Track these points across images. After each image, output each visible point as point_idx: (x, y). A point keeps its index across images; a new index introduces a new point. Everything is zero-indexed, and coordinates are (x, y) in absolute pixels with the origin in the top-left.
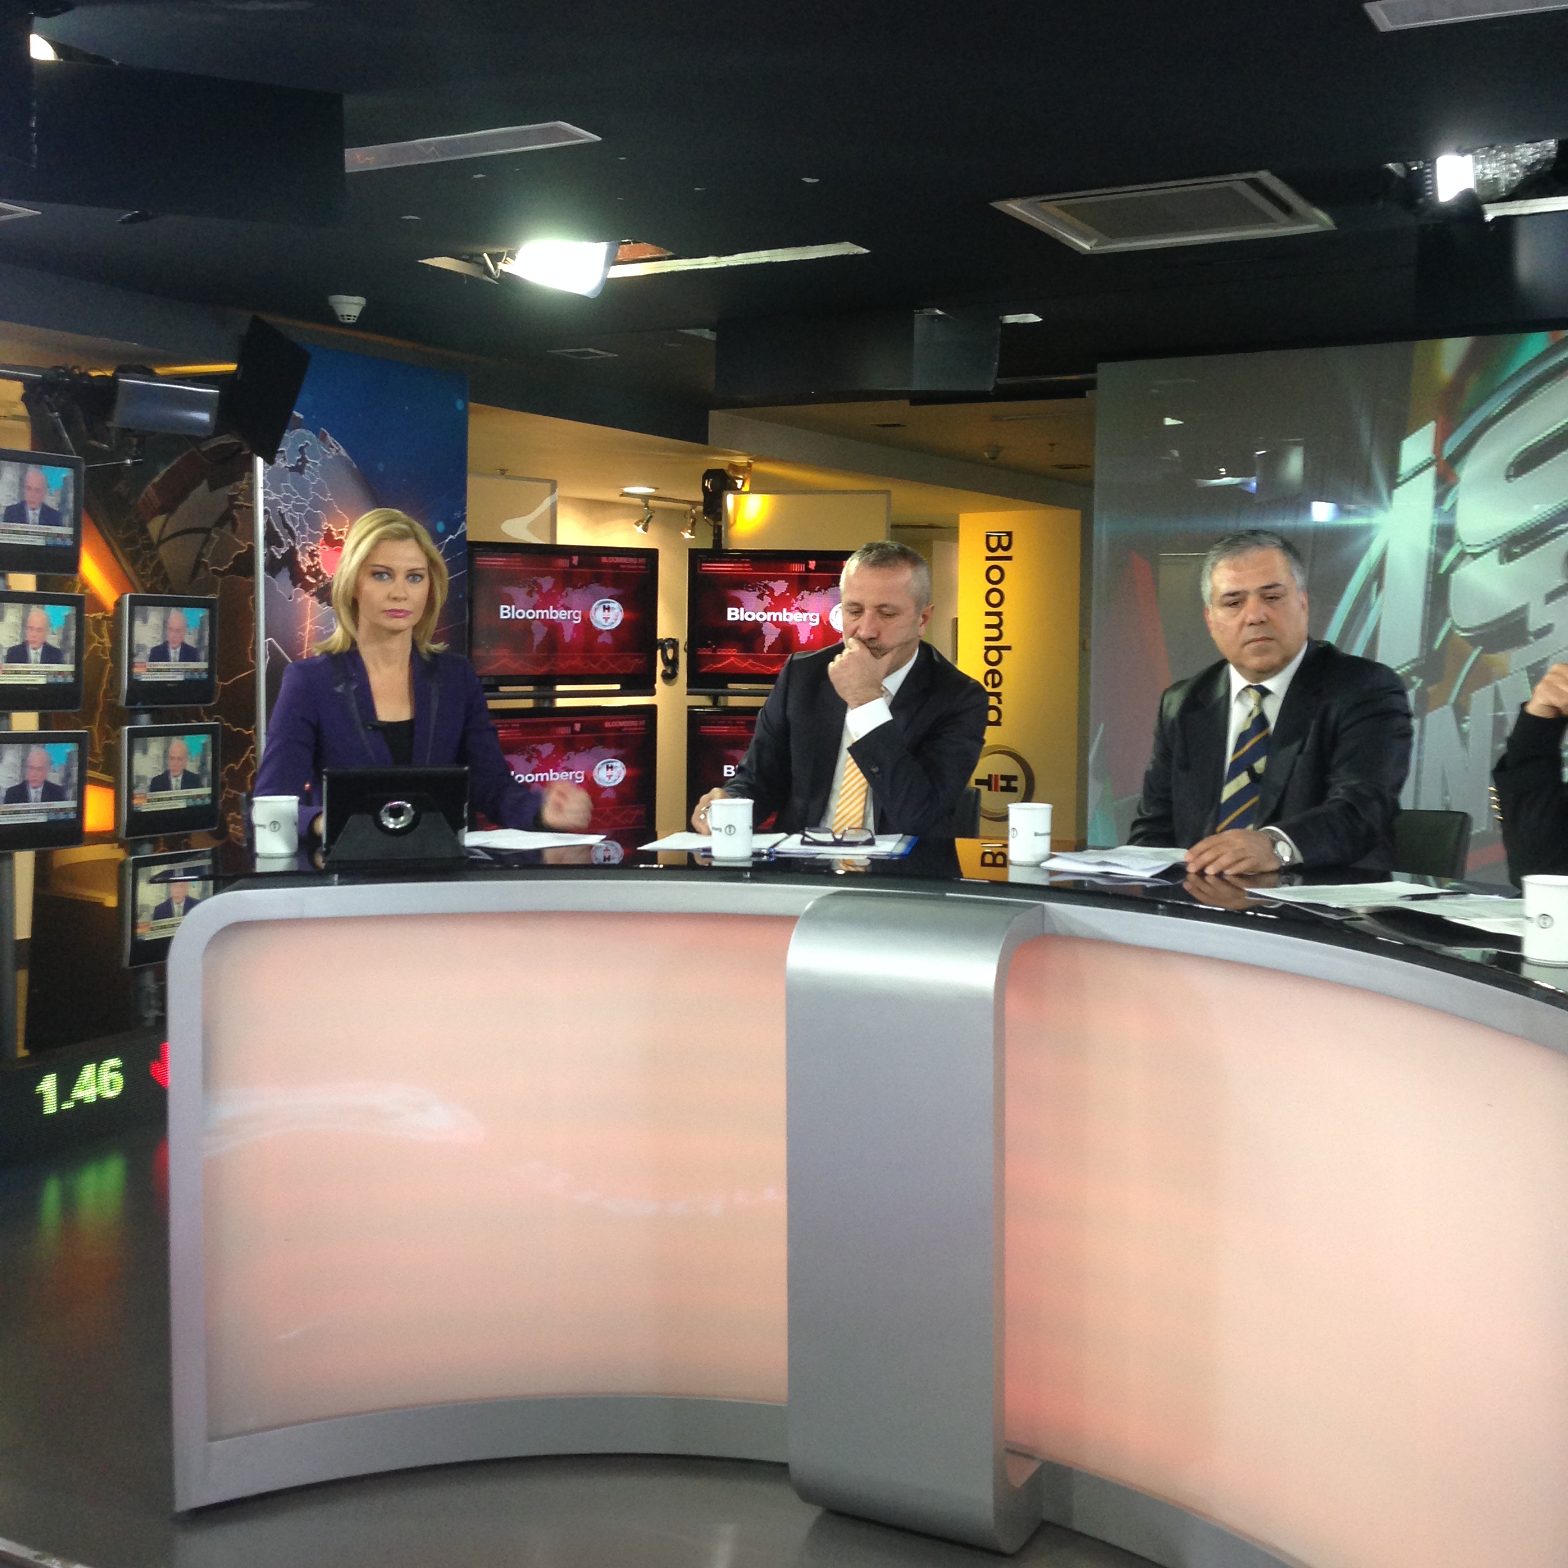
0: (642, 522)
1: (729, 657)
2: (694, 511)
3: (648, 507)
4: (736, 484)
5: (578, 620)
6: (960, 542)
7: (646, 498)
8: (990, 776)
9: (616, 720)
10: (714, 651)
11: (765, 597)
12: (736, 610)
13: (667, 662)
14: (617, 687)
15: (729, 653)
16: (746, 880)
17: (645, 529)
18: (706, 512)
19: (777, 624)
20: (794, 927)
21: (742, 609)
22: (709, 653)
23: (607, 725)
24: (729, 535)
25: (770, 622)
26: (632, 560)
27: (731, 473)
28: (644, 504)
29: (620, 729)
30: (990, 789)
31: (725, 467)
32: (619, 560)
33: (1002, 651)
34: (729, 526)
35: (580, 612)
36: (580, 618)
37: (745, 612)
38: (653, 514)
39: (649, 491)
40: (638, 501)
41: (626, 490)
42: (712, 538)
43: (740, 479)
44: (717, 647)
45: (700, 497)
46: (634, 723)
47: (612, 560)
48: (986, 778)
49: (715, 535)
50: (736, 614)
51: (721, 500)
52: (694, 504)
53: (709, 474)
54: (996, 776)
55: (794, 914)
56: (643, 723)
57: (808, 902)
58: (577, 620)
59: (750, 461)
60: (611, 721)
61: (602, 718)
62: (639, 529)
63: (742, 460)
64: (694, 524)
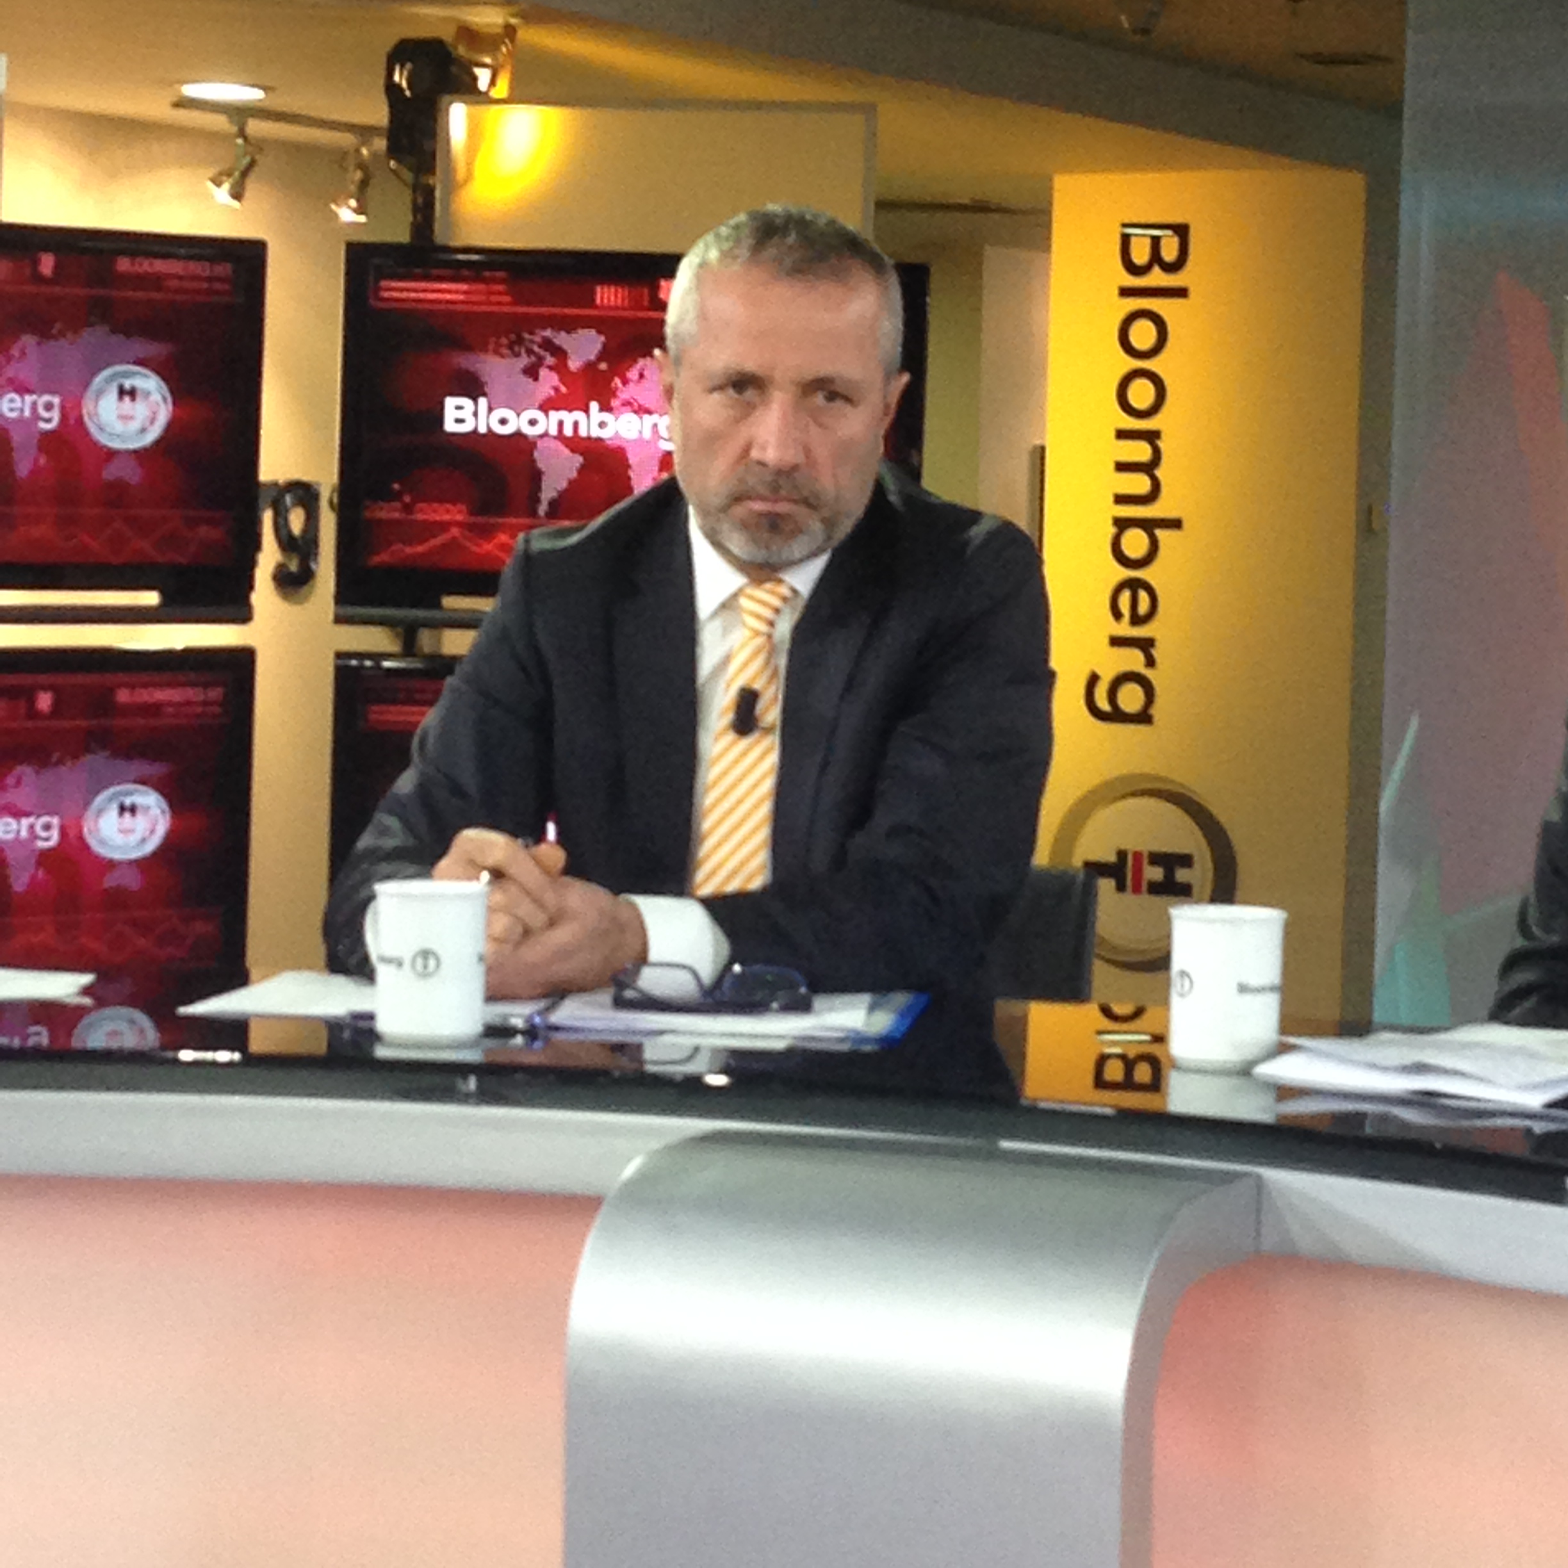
0: (229, 175)
1: (444, 526)
2: (365, 151)
3: (245, 138)
4: (475, 79)
5: (51, 421)
6: (1055, 247)
7: (239, 113)
8: (1122, 855)
9: (145, 686)
10: (408, 509)
11: (543, 372)
12: (466, 402)
13: (287, 542)
14: (151, 598)
15: (447, 517)
16: (464, 1099)
17: (237, 195)
18: (394, 150)
19: (576, 443)
20: (588, 1226)
21: (483, 402)
22: (397, 515)
23: (123, 696)
24: (454, 206)
25: (555, 438)
26: (195, 267)
27: (462, 51)
28: (234, 129)
29: (155, 709)
30: (1121, 887)
31: (447, 34)
32: (160, 266)
33: (1160, 533)
34: (452, 186)
35: (56, 400)
36: (56, 415)
37: (490, 409)
38: (257, 157)
39: (252, 95)
40: (220, 122)
41: (191, 90)
42: (410, 218)
43: (484, 65)
44: (415, 501)
45: (379, 114)
46: (190, 693)
47: (147, 266)
48: (1112, 858)
49: (416, 209)
50: (467, 414)
51: (435, 120)
52: (365, 132)
53: (403, 52)
54: (1138, 856)
55: (591, 1192)
56: (215, 693)
57: (629, 1160)
58: (48, 421)
59: (513, 21)
60: (132, 687)
61: (109, 678)
62: (222, 194)
63: (489, 18)
64: (364, 184)
